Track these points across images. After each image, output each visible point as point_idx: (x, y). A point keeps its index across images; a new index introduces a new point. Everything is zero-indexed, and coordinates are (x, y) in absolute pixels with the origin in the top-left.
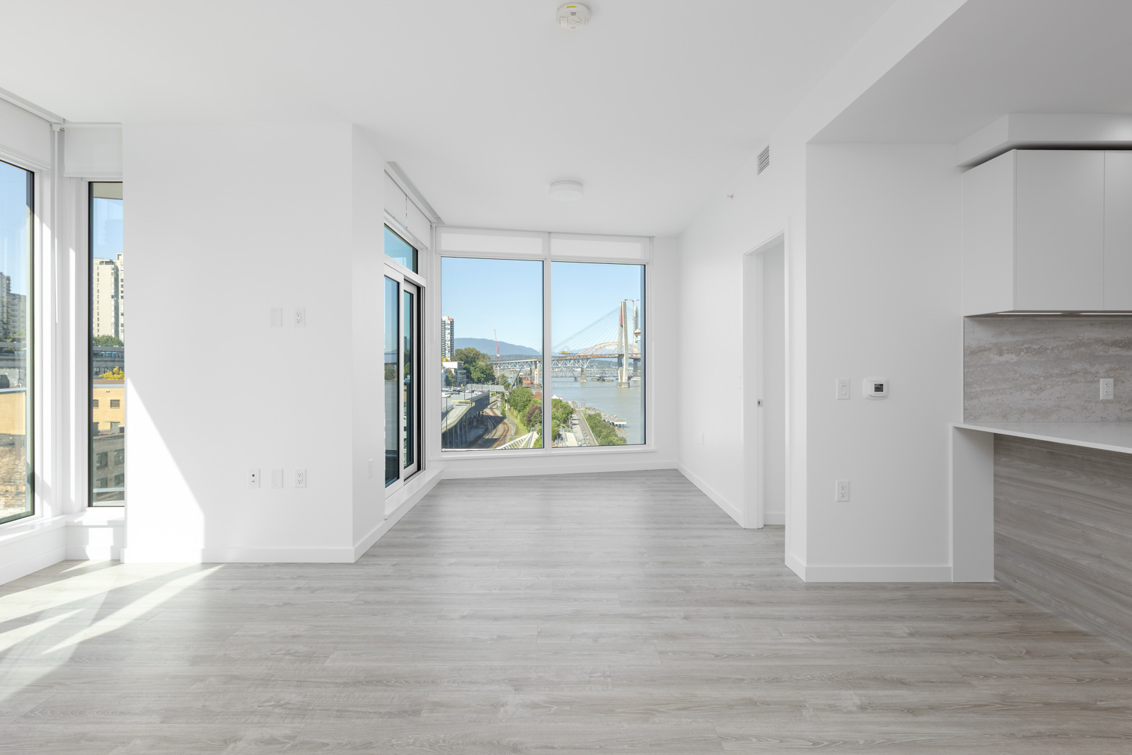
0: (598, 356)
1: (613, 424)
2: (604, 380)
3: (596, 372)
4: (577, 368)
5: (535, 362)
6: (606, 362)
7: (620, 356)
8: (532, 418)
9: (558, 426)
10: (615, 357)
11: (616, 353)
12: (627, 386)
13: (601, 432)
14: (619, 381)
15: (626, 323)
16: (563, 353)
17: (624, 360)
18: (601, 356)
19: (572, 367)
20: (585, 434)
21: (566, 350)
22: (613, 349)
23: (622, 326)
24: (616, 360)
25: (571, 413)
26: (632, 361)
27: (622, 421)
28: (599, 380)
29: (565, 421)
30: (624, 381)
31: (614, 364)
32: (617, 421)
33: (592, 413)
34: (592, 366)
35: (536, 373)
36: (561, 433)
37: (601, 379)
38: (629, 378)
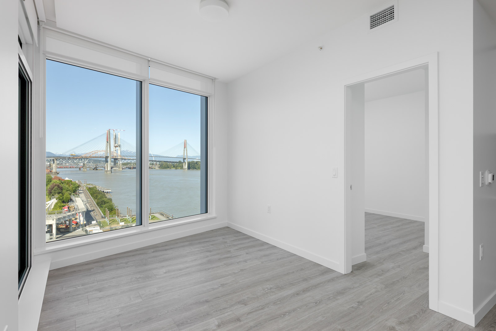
0: (93, 157)
1: (103, 191)
2: (97, 170)
3: (92, 165)
4: (80, 163)
5: (53, 160)
6: (98, 160)
7: (107, 157)
8: (52, 191)
9: (70, 194)
10: (104, 158)
11: (104, 156)
12: (110, 172)
13: (97, 196)
14: (106, 169)
15: (110, 141)
16: (72, 155)
17: (109, 159)
18: (96, 157)
19: (77, 163)
20: (87, 198)
21: (73, 154)
22: (102, 153)
23: (108, 142)
24: (104, 159)
25: (78, 187)
26: (113, 160)
27: (109, 190)
28: (94, 169)
29: (75, 191)
30: (108, 170)
31: (103, 161)
32: (106, 190)
33: (91, 186)
34: (89, 162)
35: (54, 166)
36: (72, 198)
37: (96, 169)
38: (112, 168)
